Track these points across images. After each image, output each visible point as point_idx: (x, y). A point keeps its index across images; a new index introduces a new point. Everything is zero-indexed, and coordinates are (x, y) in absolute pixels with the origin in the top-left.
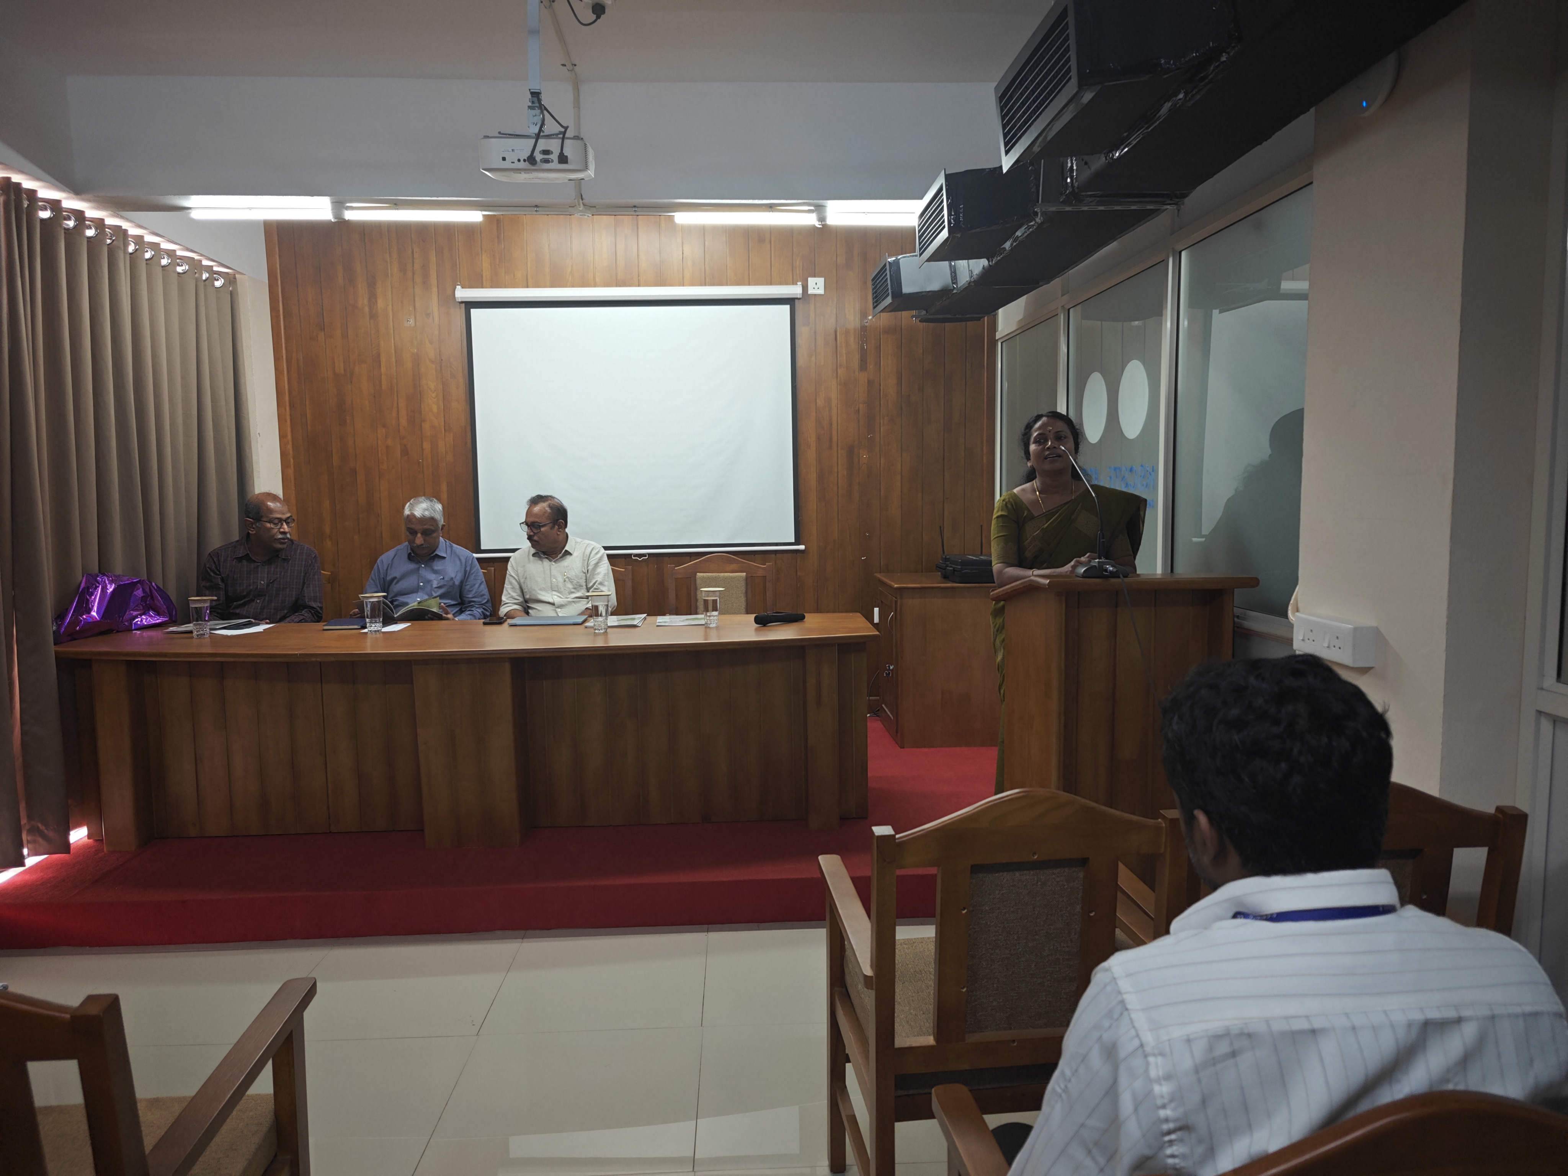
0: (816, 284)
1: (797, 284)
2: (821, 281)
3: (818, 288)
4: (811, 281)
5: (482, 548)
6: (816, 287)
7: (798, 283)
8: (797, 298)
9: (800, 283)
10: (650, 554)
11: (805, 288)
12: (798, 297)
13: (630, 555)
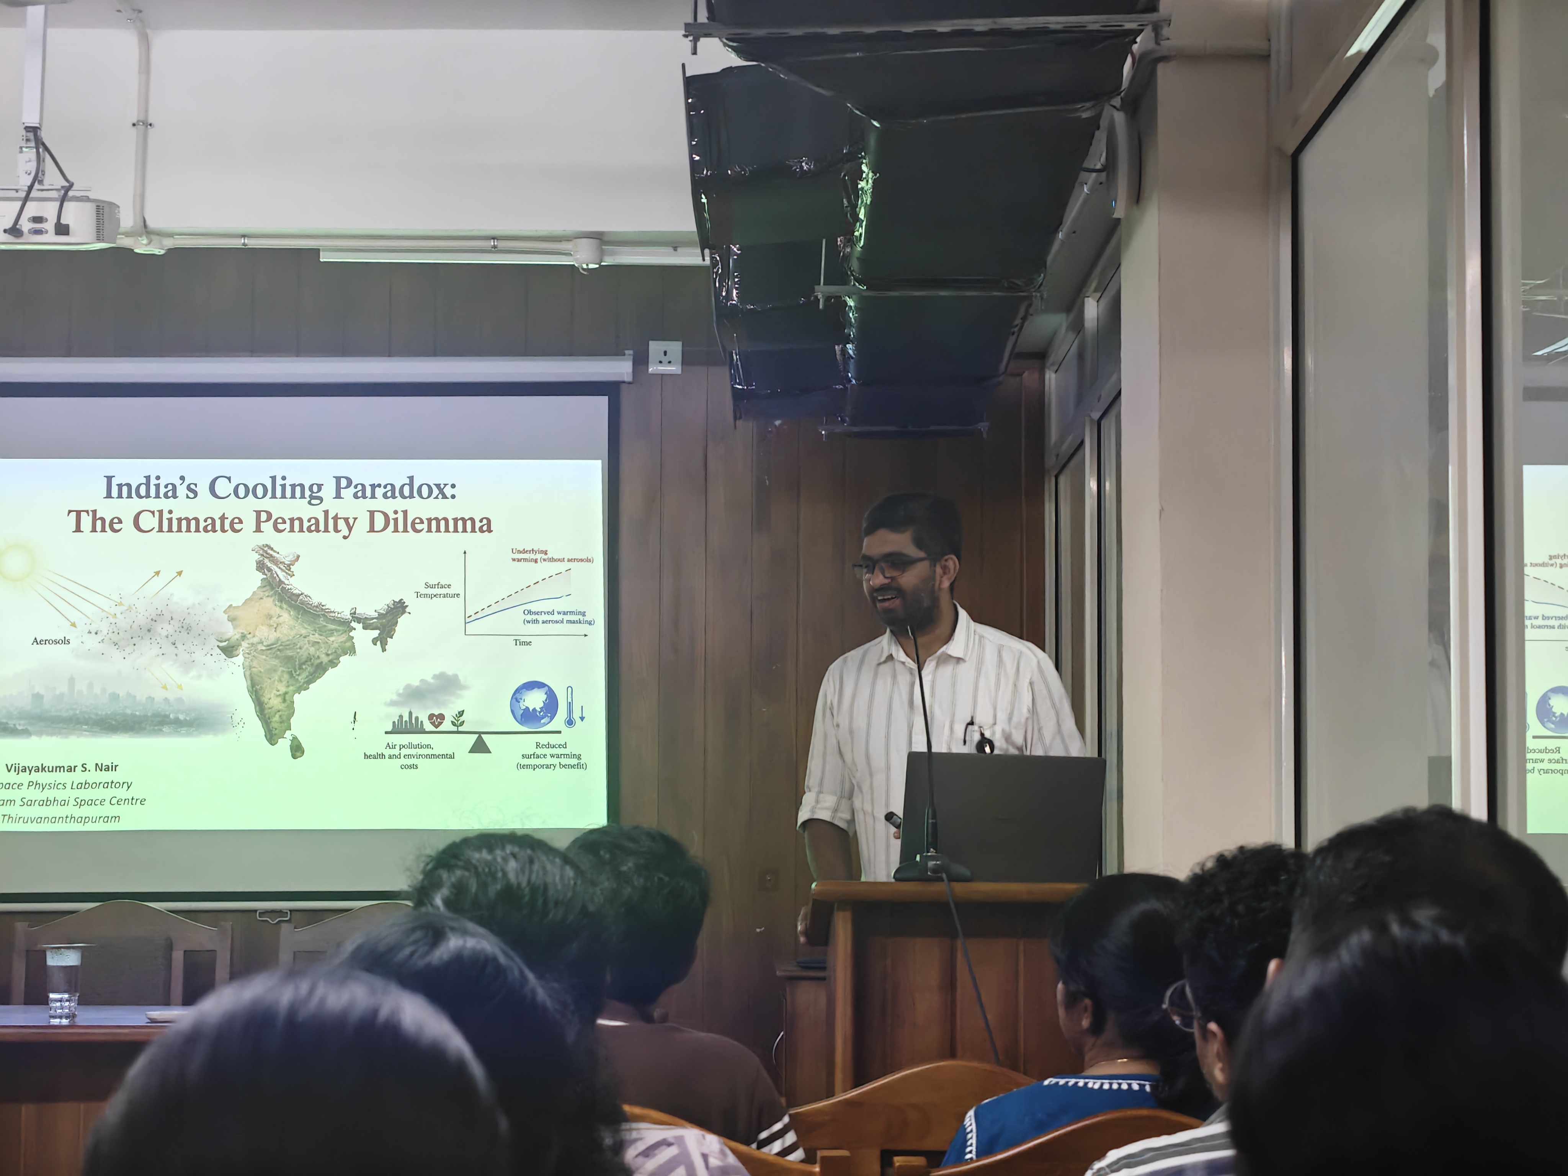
0: (665, 353)
1: (624, 354)
2: (675, 348)
3: (670, 362)
4: (655, 347)
6: (665, 359)
7: (627, 352)
8: (624, 382)
9: (631, 352)
10: (293, 911)
11: (641, 361)
12: (626, 379)
13: (255, 911)
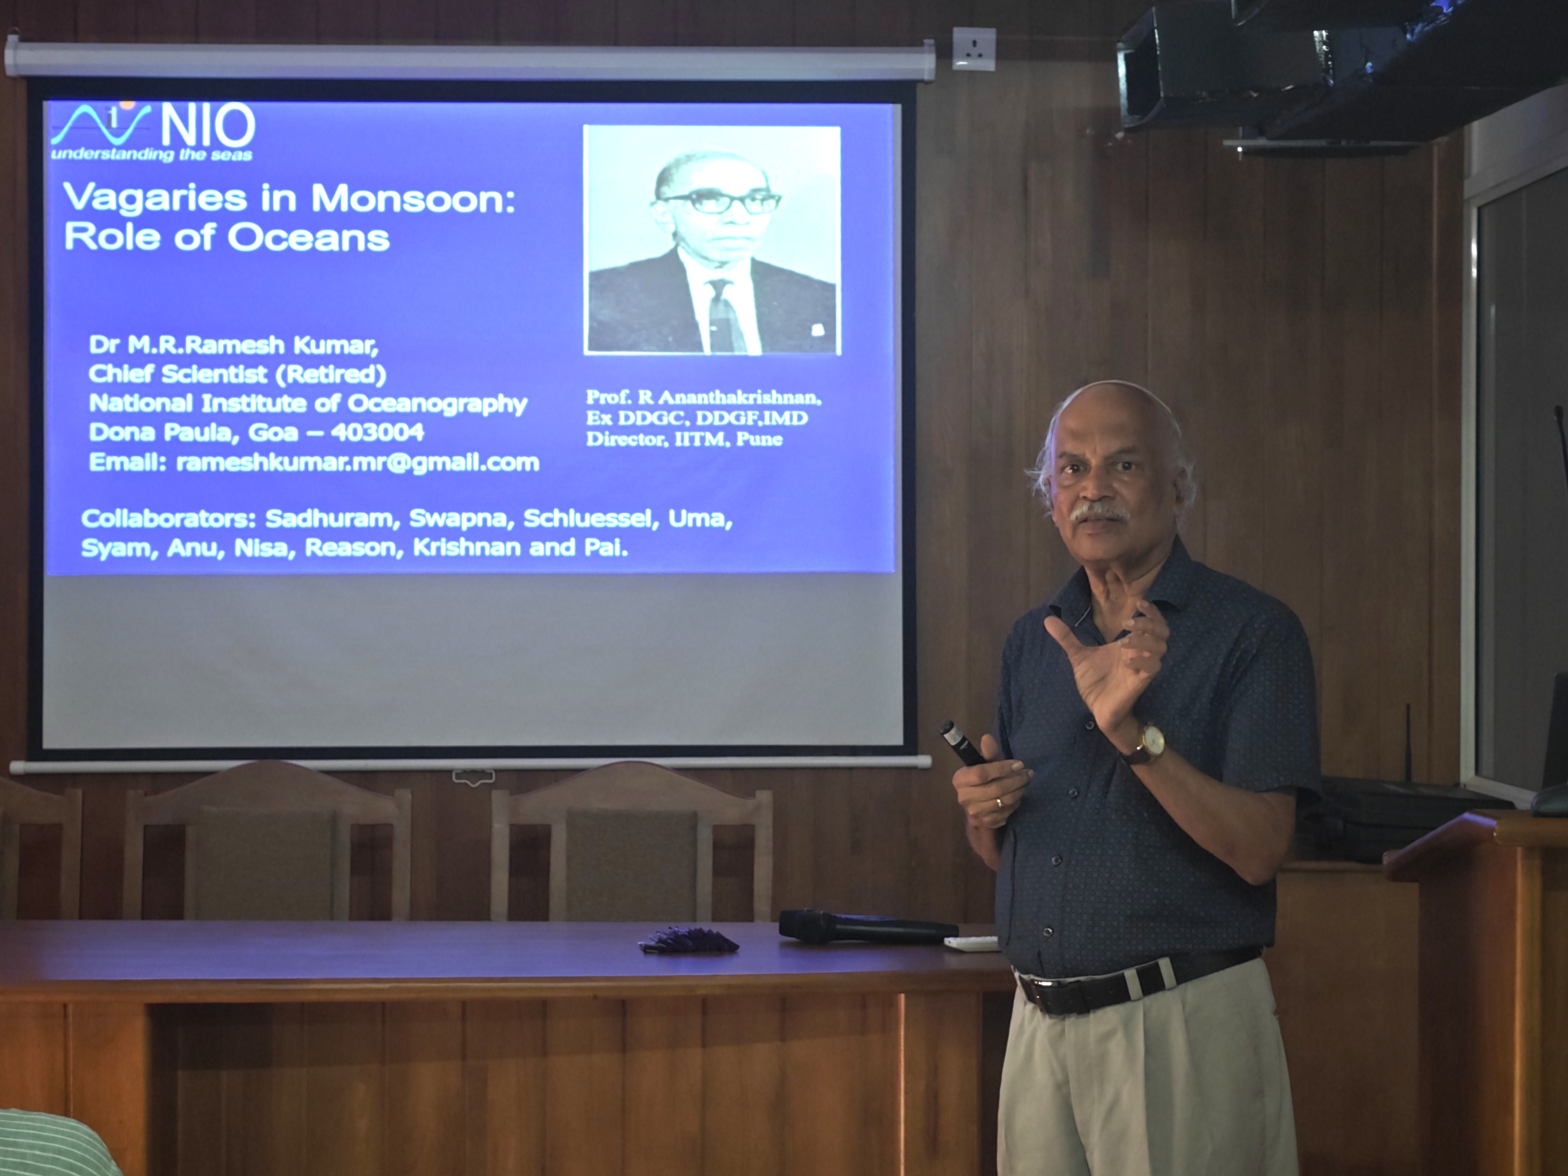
0: (975, 43)
1: (921, 44)
2: (987, 36)
3: (980, 55)
4: (961, 35)
5: (48, 743)
6: (975, 51)
7: (926, 41)
8: (922, 81)
9: (932, 41)
10: (499, 771)
11: (945, 53)
12: (927, 77)
13: (449, 772)
